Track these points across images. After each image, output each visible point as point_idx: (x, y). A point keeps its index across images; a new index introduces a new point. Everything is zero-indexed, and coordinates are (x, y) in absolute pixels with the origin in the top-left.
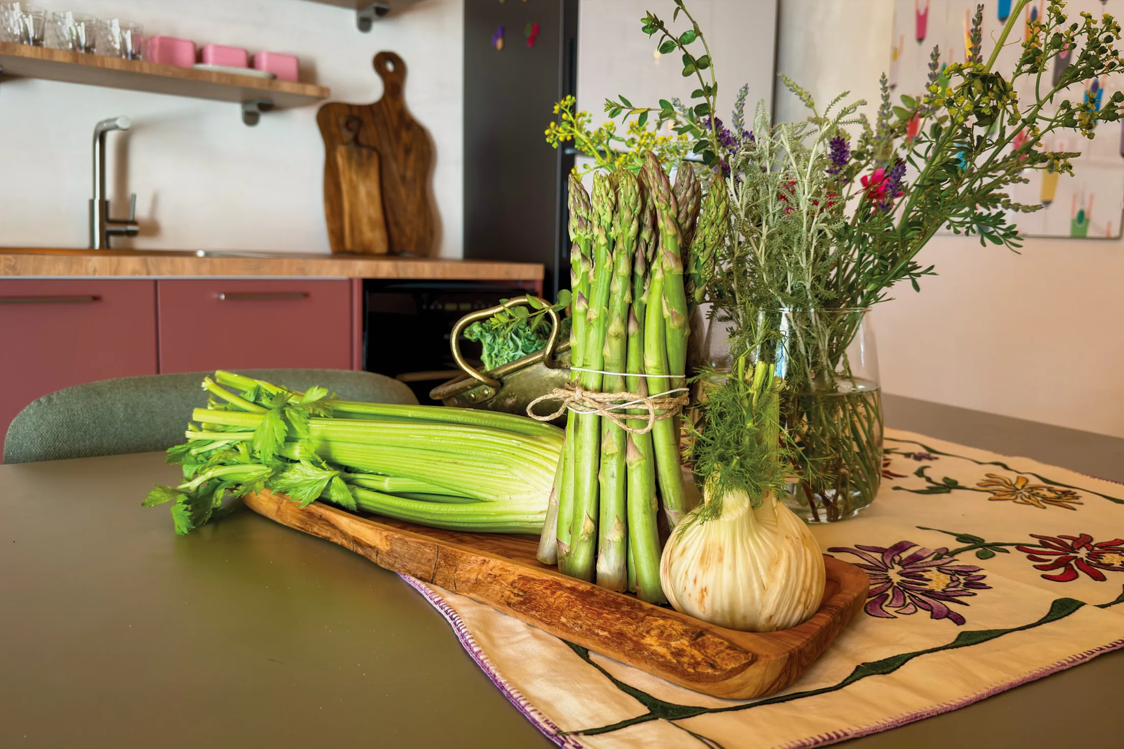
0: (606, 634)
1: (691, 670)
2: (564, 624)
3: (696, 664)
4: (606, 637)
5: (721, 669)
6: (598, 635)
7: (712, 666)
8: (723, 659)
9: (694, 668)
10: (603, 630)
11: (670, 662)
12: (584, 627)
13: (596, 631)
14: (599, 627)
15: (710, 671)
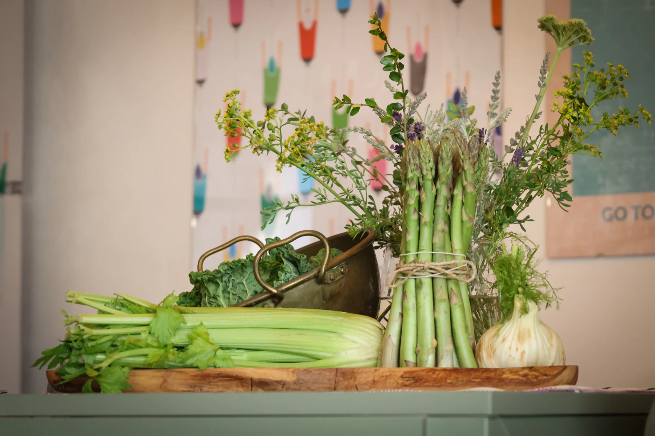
0: (479, 380)
1: (535, 380)
2: (450, 383)
3: (537, 377)
4: (480, 381)
5: (550, 375)
6: (474, 382)
7: (546, 375)
8: (550, 371)
9: (536, 379)
10: (477, 378)
11: (522, 380)
12: (464, 381)
13: (473, 380)
14: (473, 378)
15: (545, 377)
